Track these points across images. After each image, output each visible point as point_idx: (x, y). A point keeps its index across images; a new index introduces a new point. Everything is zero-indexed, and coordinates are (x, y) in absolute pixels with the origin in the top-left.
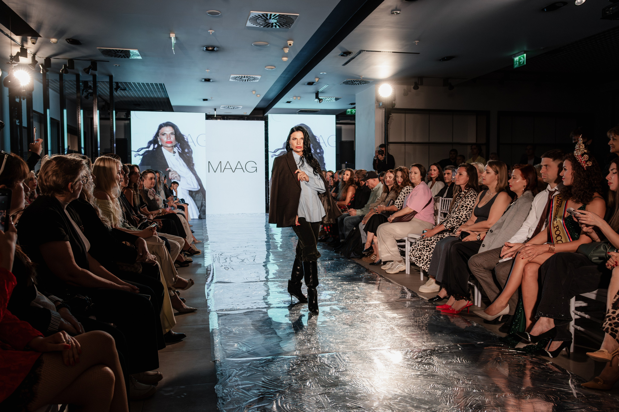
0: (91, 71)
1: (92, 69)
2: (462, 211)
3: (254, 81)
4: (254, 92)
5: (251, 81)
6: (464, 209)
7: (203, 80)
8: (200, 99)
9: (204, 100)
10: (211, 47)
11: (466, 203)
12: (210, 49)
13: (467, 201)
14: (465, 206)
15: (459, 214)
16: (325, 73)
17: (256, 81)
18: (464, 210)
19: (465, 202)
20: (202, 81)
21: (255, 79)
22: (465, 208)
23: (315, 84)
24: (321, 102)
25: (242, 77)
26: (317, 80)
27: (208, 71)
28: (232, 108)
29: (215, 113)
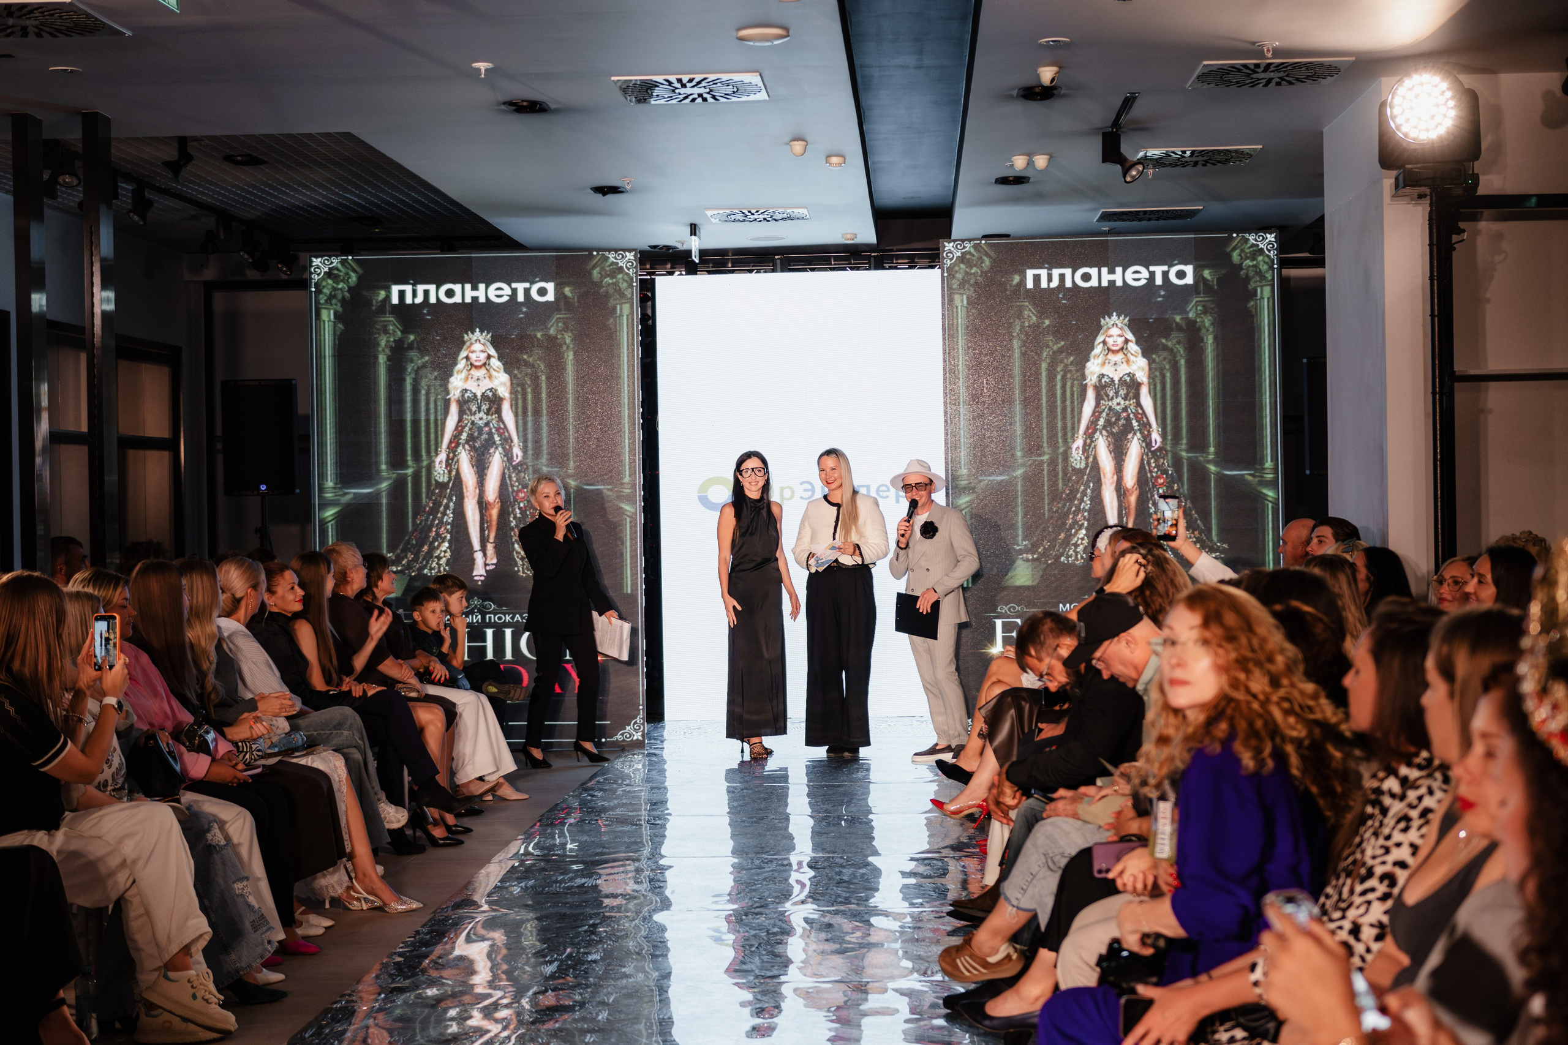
2: (1358, 900)
3: (744, 98)
4: (798, 146)
5: (734, 99)
6: (1373, 890)
7: (511, 110)
9: (605, 191)
11: (1390, 858)
13: (1398, 845)
14: (1379, 870)
15: (1343, 917)
16: (1063, 41)
17: (752, 98)
18: (1370, 896)
19: (1387, 851)
21: (739, 88)
22: (1382, 888)
23: (1065, 96)
24: (1134, 173)
25: (670, 83)
26: (1047, 74)
27: (482, 66)
28: (765, 219)
29: (695, 245)
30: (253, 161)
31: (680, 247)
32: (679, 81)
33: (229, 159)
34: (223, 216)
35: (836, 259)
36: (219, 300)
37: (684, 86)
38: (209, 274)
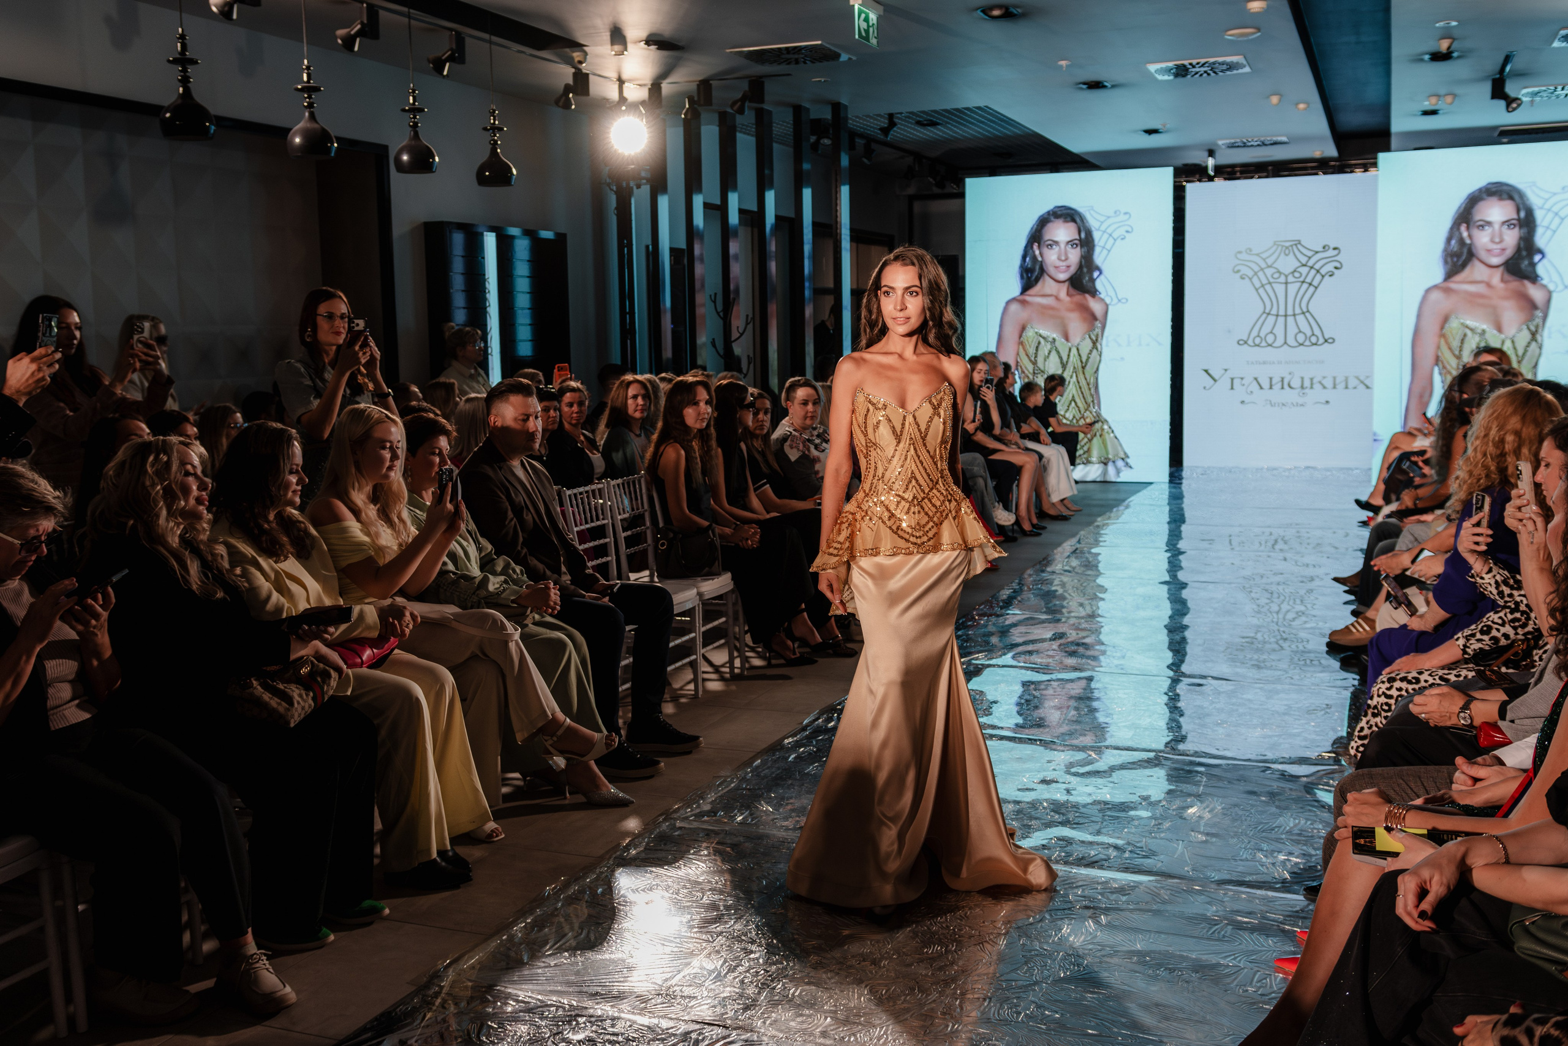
0: (747, 104)
1: (750, 102)
3: (1235, 72)
4: (1275, 99)
5: (1228, 73)
7: (1085, 87)
8: (1135, 131)
9: (1150, 132)
10: (999, 7)
12: (996, 13)
16: (1454, 23)
17: (1240, 71)
20: (1082, 89)
21: (1231, 67)
23: (1459, 57)
24: (1514, 105)
25: (1184, 66)
26: (1444, 45)
27: (1063, 63)
28: (1258, 145)
29: (1211, 162)
30: (933, 124)
31: (1204, 165)
32: (1191, 64)
33: (919, 123)
34: (918, 156)
35: (1313, 168)
36: (917, 207)
37: (1194, 67)
38: (911, 191)
